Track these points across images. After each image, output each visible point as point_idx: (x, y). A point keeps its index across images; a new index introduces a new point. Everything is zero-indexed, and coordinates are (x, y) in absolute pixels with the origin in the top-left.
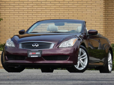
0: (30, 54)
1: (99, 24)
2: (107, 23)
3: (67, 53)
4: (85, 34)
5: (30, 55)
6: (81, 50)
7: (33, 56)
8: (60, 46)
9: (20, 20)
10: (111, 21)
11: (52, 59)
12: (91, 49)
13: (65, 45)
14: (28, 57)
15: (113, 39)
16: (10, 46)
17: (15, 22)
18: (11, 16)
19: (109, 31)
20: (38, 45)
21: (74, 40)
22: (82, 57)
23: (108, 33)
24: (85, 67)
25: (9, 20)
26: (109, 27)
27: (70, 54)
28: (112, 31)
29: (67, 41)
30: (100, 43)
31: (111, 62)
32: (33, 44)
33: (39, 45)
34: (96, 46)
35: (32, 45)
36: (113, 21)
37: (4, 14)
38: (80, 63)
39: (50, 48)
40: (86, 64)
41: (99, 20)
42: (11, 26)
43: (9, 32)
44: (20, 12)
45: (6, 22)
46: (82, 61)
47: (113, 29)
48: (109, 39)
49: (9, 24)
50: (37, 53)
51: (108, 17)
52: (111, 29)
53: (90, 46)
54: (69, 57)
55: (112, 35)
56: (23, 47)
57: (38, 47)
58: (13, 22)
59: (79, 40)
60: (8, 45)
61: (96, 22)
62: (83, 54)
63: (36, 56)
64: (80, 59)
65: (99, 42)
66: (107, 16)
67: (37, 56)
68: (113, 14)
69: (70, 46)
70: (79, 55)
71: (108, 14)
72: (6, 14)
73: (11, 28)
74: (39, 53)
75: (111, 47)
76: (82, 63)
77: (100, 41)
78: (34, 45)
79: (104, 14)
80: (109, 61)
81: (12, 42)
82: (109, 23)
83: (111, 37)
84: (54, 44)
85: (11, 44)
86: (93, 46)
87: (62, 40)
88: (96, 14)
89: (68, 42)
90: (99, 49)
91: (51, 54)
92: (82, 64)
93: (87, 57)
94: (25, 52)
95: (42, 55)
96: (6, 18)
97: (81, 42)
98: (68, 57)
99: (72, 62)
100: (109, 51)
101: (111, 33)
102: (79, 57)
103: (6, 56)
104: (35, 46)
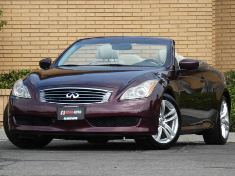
0: (63, 113)
1: (204, 30)
2: (219, 27)
3: (137, 111)
4: (174, 67)
5: (62, 115)
6: (166, 104)
7: (68, 119)
8: (122, 98)
9: (42, 23)
10: (228, 23)
11: (106, 125)
13: (132, 95)
14: (59, 119)
15: (233, 59)
16: (22, 96)
17: (33, 27)
18: (23, 15)
19: (224, 43)
20: (78, 95)
21: (151, 84)
22: (167, 118)
23: (222, 47)
24: (173, 137)
25: (19, 23)
26: (224, 35)
27: (143, 112)
28: (231, 43)
29: (137, 87)
30: (204, 84)
31: (227, 120)
32: (67, 93)
33: (80, 96)
34: (198, 87)
35: (65, 96)
36: (233, 23)
37: (9, 11)
38: (163, 129)
39: (102, 102)
40: (175, 132)
41: (204, 22)
42: (24, 35)
43: (19, 47)
44: (42, 7)
45: (14, 27)
46: (167, 126)
47: (233, 39)
49: (19, 31)
50: (76, 112)
51: (221, 15)
52: (229, 39)
53: (184, 90)
54: (141, 119)
55: (231, 51)
56: (47, 98)
57: (77, 99)
58: (28, 27)
59: (161, 82)
60: (18, 94)
61: (199, 26)
62: (170, 111)
63: (74, 118)
64: (164, 122)
65: (202, 81)
66: (220, 11)
67: (76, 118)
68: (232, 7)
69: (143, 96)
70: (160, 114)
71: (224, 7)
72: (13, 11)
73: (23, 39)
74: (80, 112)
76: (167, 130)
77: (204, 80)
78: (69, 95)
79: (213, 10)
80: (223, 118)
81: (25, 89)
82: (224, 27)
83: (229, 55)
84: (110, 94)
85: (23, 93)
87: (126, 84)
88: (199, 10)
89: (139, 88)
90: (203, 91)
91: (106, 114)
92: (166, 132)
93: (177, 117)
94: (52, 109)
95: (85, 115)
96: (14, 19)
97: (164, 87)
98: (139, 119)
99: (146, 130)
101: (229, 47)
102: (162, 117)
103: (14, 117)
104: (72, 96)
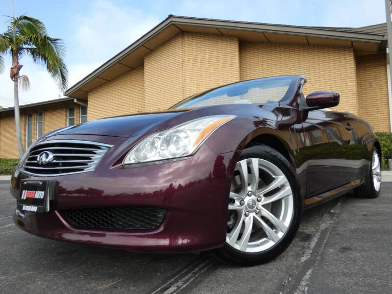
0: (24, 195)
4: (298, 106)
5: (23, 199)
6: (260, 165)
7: (27, 209)
8: (130, 159)
12: (338, 144)
20: (51, 156)
22: (267, 195)
30: (350, 132)
33: (56, 158)
34: (346, 139)
40: (287, 223)
48: (370, 124)
50: (37, 195)
53: (336, 140)
62: (273, 179)
63: (33, 208)
64: (259, 205)
65: (347, 129)
67: (36, 209)
74: (43, 194)
75: (377, 139)
77: (350, 128)
80: (374, 169)
86: (343, 139)
90: (351, 143)
93: (290, 192)
100: (374, 147)
102: (254, 193)
